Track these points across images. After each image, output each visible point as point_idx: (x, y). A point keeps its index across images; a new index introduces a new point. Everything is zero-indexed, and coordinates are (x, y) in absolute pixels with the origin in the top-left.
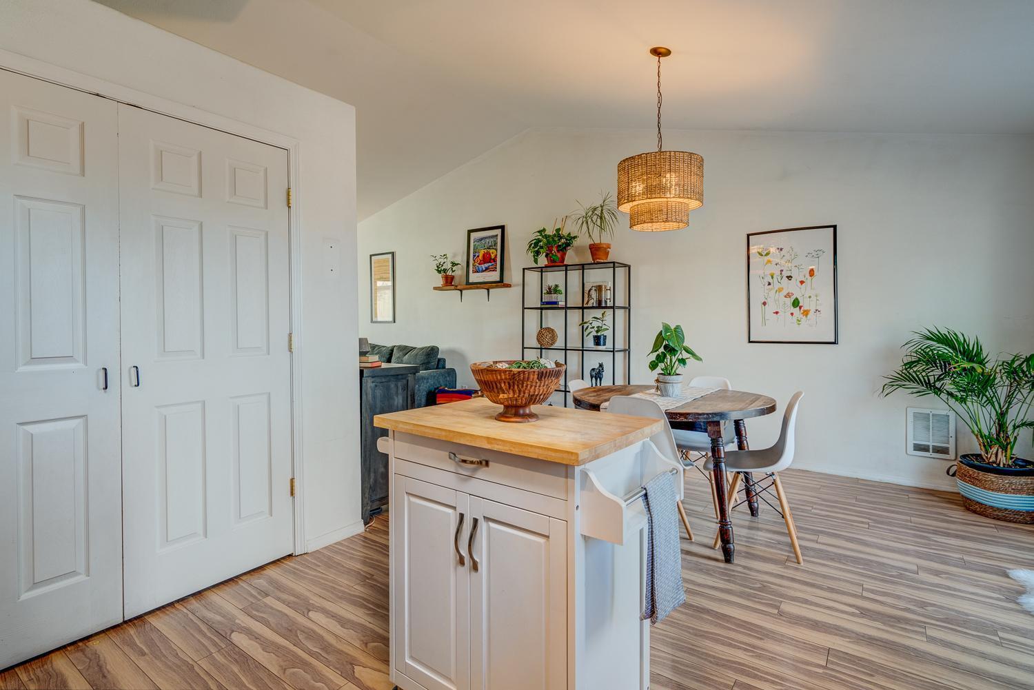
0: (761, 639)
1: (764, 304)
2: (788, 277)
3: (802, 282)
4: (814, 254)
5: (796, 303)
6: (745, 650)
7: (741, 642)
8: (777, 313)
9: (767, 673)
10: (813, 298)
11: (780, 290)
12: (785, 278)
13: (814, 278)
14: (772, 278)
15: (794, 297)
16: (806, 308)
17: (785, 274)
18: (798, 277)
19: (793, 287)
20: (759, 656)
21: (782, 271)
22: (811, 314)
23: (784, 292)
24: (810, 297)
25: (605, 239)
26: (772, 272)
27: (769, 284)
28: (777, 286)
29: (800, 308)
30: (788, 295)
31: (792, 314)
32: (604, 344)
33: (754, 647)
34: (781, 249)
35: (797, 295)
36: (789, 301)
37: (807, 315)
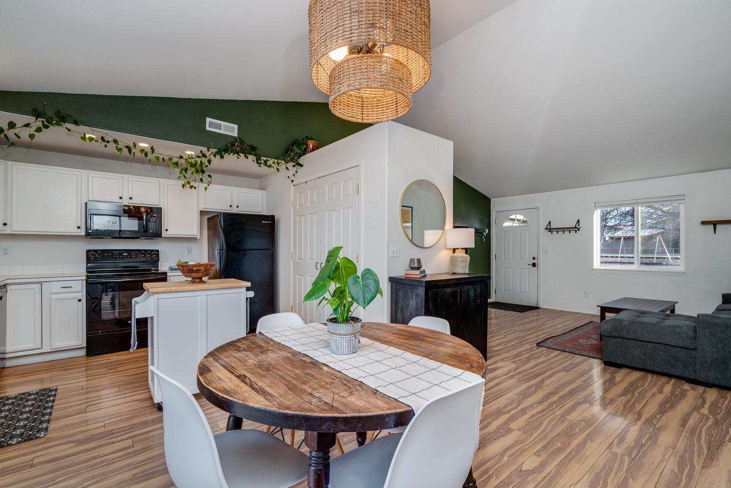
0: (134, 475)
6: (140, 463)
7: (145, 464)
9: (119, 461)
20: (129, 465)
33: (135, 468)
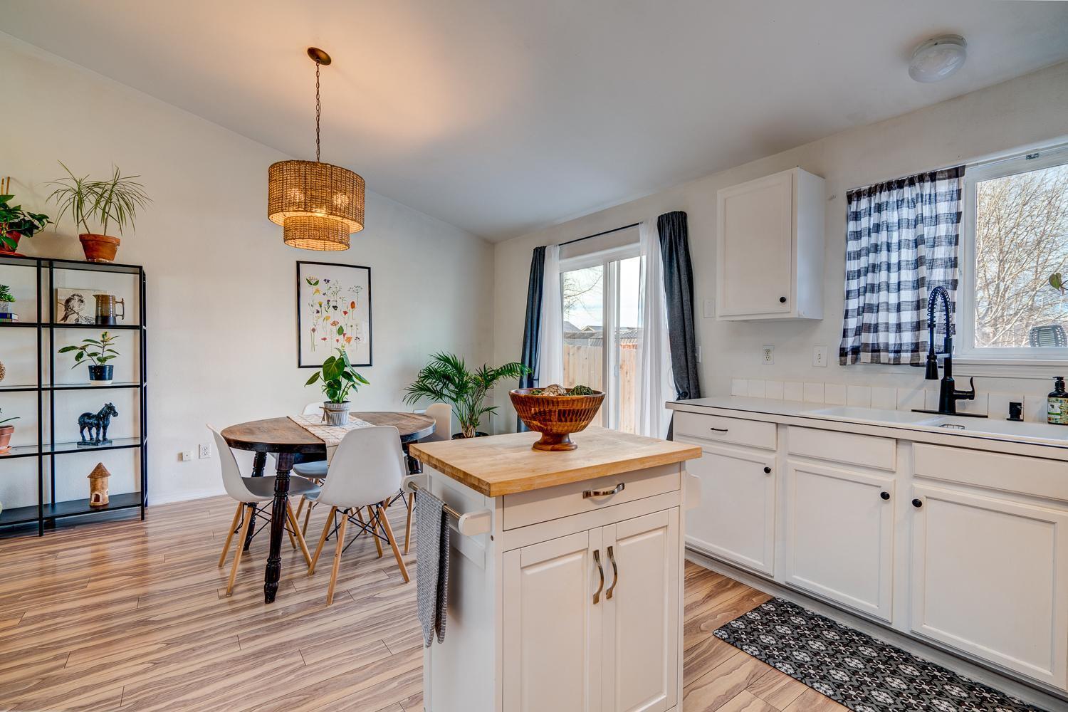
1: (314, 330)
2: (334, 307)
3: (345, 313)
4: (355, 289)
5: (341, 331)
8: (325, 339)
10: (354, 327)
11: (327, 318)
12: (331, 308)
13: (355, 310)
14: (321, 306)
15: (339, 326)
16: (348, 335)
17: (332, 304)
18: (342, 308)
19: (337, 316)
21: (329, 301)
22: (353, 340)
23: (331, 321)
24: (352, 326)
25: (113, 231)
26: (321, 301)
27: (318, 312)
28: (325, 314)
29: (344, 335)
30: (334, 324)
31: (338, 340)
32: (110, 378)
34: (328, 281)
35: (341, 324)
36: (335, 329)
37: (349, 342)
